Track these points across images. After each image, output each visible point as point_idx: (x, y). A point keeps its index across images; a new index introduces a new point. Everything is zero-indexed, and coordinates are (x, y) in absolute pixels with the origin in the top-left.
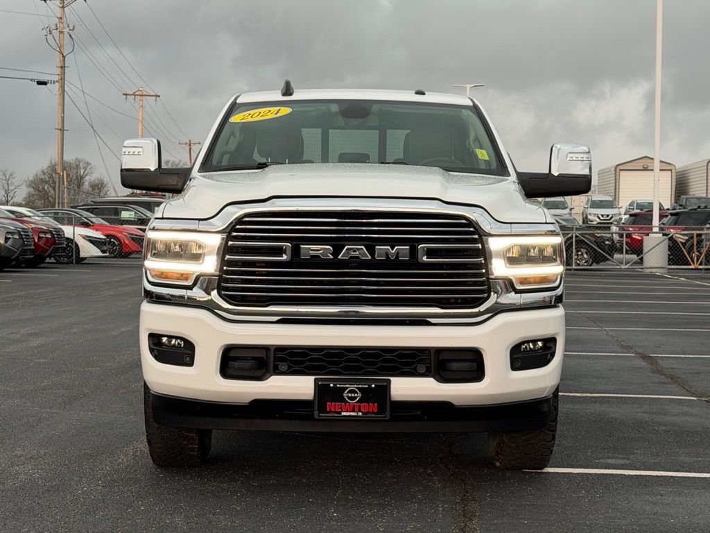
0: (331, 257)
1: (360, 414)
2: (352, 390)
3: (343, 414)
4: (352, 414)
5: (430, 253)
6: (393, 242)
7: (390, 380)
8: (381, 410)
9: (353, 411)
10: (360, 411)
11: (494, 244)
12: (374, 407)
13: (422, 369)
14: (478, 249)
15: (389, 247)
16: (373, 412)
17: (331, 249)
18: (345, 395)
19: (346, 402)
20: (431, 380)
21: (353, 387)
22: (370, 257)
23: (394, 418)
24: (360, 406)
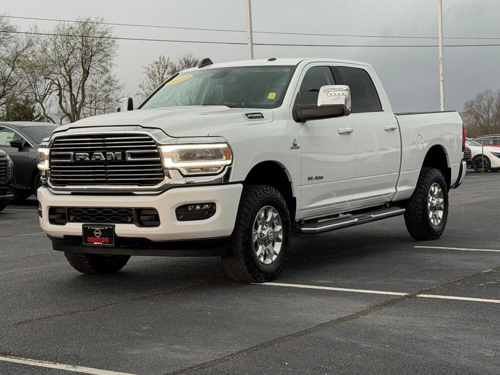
0: (88, 159)
1: (101, 243)
2: (98, 230)
3: (95, 243)
4: (98, 243)
5: (133, 155)
6: (114, 150)
7: (114, 226)
8: (110, 242)
9: (98, 242)
10: (101, 242)
11: (165, 150)
12: (107, 239)
13: (129, 220)
14: (156, 153)
15: (112, 153)
16: (107, 243)
17: (88, 155)
18: (95, 233)
19: (95, 237)
20: (133, 226)
21: (98, 229)
22: (104, 159)
23: (117, 246)
24: (101, 239)
